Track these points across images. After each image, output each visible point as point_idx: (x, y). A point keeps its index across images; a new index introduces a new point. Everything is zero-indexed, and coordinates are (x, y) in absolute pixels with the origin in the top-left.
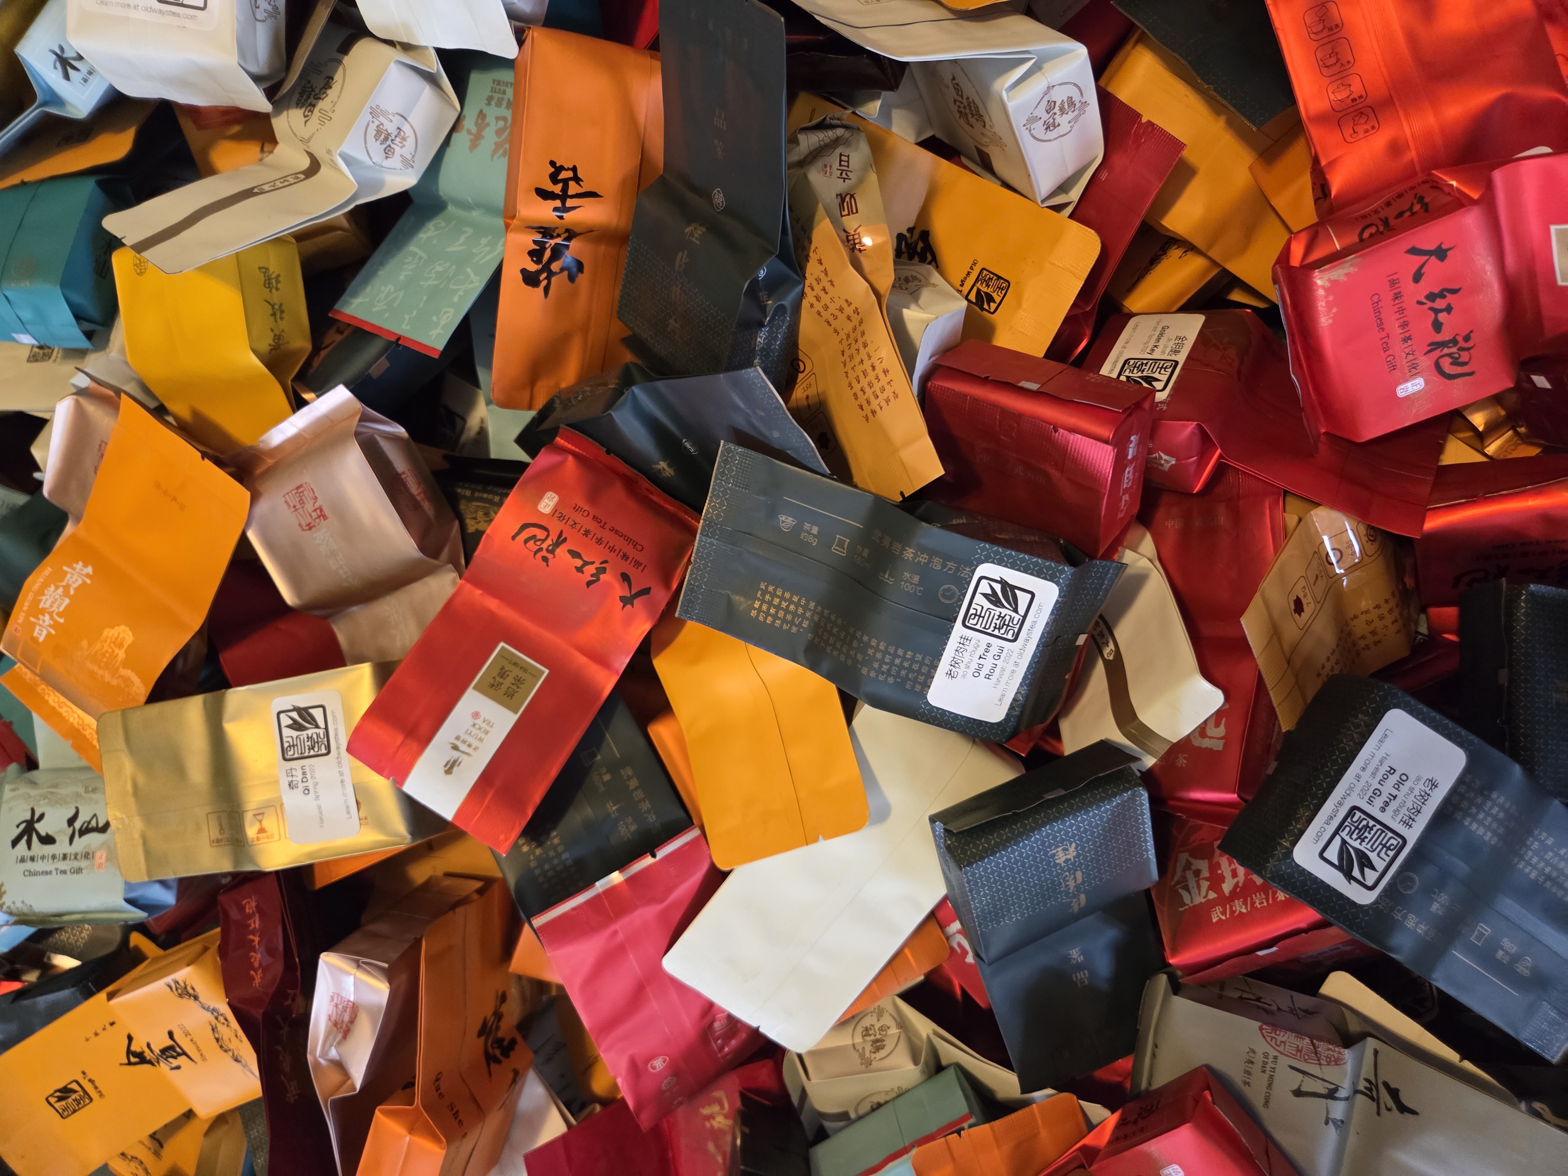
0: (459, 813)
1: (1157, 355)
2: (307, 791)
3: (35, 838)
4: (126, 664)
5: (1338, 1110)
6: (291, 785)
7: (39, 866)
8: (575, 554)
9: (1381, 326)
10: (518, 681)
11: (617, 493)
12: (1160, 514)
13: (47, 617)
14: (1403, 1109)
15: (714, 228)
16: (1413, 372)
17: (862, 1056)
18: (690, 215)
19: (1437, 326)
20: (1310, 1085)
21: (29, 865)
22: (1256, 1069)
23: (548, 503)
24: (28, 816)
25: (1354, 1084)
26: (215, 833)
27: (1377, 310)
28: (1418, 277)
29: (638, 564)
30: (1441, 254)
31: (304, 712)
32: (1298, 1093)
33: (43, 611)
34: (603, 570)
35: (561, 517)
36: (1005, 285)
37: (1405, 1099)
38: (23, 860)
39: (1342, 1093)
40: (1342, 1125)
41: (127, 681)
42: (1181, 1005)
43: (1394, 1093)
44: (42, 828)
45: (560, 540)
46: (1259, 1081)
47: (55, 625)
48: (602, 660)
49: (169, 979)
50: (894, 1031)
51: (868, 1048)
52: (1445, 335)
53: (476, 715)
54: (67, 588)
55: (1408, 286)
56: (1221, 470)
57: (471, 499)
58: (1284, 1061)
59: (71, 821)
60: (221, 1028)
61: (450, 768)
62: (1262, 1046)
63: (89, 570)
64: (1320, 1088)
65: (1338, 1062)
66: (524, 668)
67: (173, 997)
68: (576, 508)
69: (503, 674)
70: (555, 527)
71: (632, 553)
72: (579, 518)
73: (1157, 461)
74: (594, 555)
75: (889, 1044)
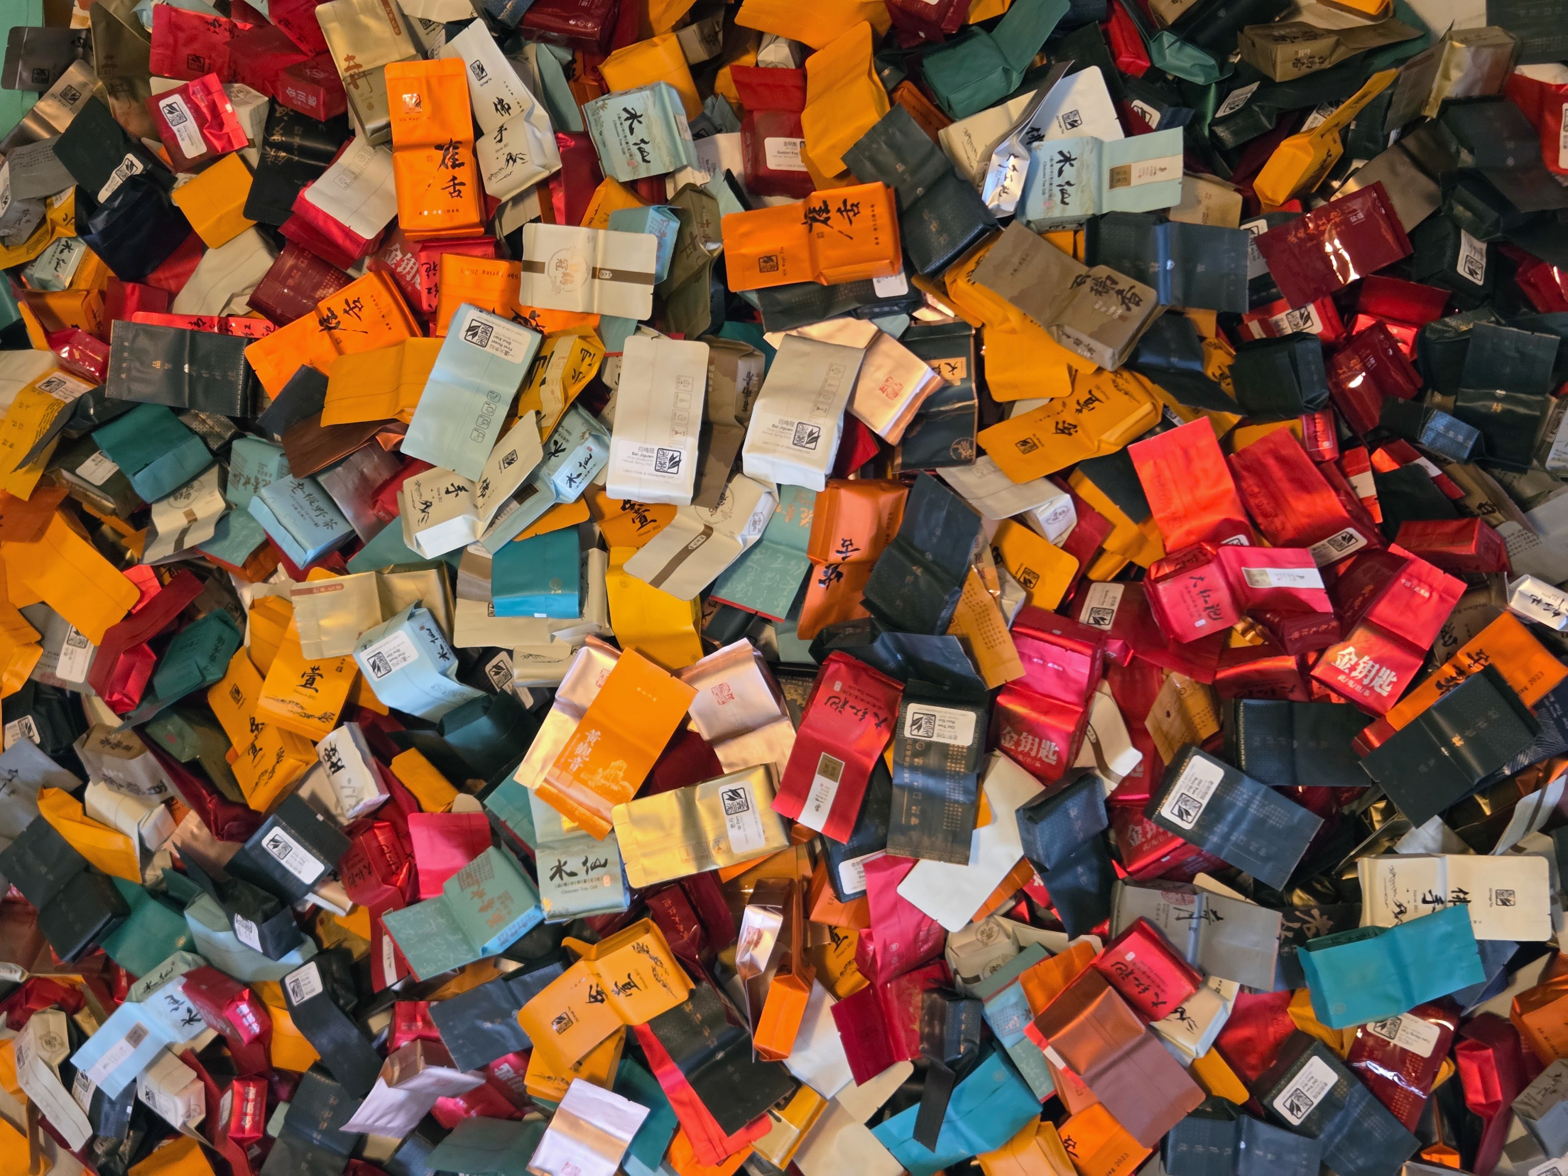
0: (825, 829)
1: (1105, 606)
2: (739, 828)
3: (564, 875)
4: (624, 779)
5: (1194, 923)
6: (732, 826)
7: (570, 888)
8: (853, 707)
9: (1185, 602)
10: (834, 769)
11: (864, 677)
12: (1111, 674)
13: (579, 759)
14: (1219, 919)
15: (927, 569)
16: (1200, 617)
17: (983, 942)
18: (915, 562)
19: (1206, 602)
20: (1183, 914)
21: (564, 888)
22: (1161, 912)
23: (838, 686)
24: (557, 864)
25: (1199, 912)
26: (684, 856)
27: (1183, 597)
28: (1195, 586)
29: (880, 708)
30: (1202, 579)
31: (734, 792)
32: (1178, 919)
33: (577, 756)
34: (865, 713)
35: (844, 692)
36: (1037, 577)
37: (1219, 915)
38: (559, 886)
39: (1195, 916)
40: (1196, 930)
41: (623, 787)
42: (1129, 889)
43: (1215, 913)
44: (567, 868)
45: (846, 702)
46: (1162, 916)
47: (584, 762)
48: (869, 755)
49: (634, 943)
50: (996, 928)
51: (985, 938)
52: (1209, 605)
53: (822, 785)
54: (590, 743)
55: (1192, 588)
56: (1134, 658)
57: (786, 684)
58: (1172, 906)
59: (585, 863)
60: (658, 969)
61: (817, 808)
62: (1163, 902)
63: (599, 733)
64: (1186, 915)
65: (1192, 902)
66: (835, 763)
67: (634, 953)
68: (850, 687)
69: (827, 766)
70: (843, 696)
71: (877, 704)
72: (852, 691)
73: (1109, 655)
74: (861, 706)
75: (995, 935)
